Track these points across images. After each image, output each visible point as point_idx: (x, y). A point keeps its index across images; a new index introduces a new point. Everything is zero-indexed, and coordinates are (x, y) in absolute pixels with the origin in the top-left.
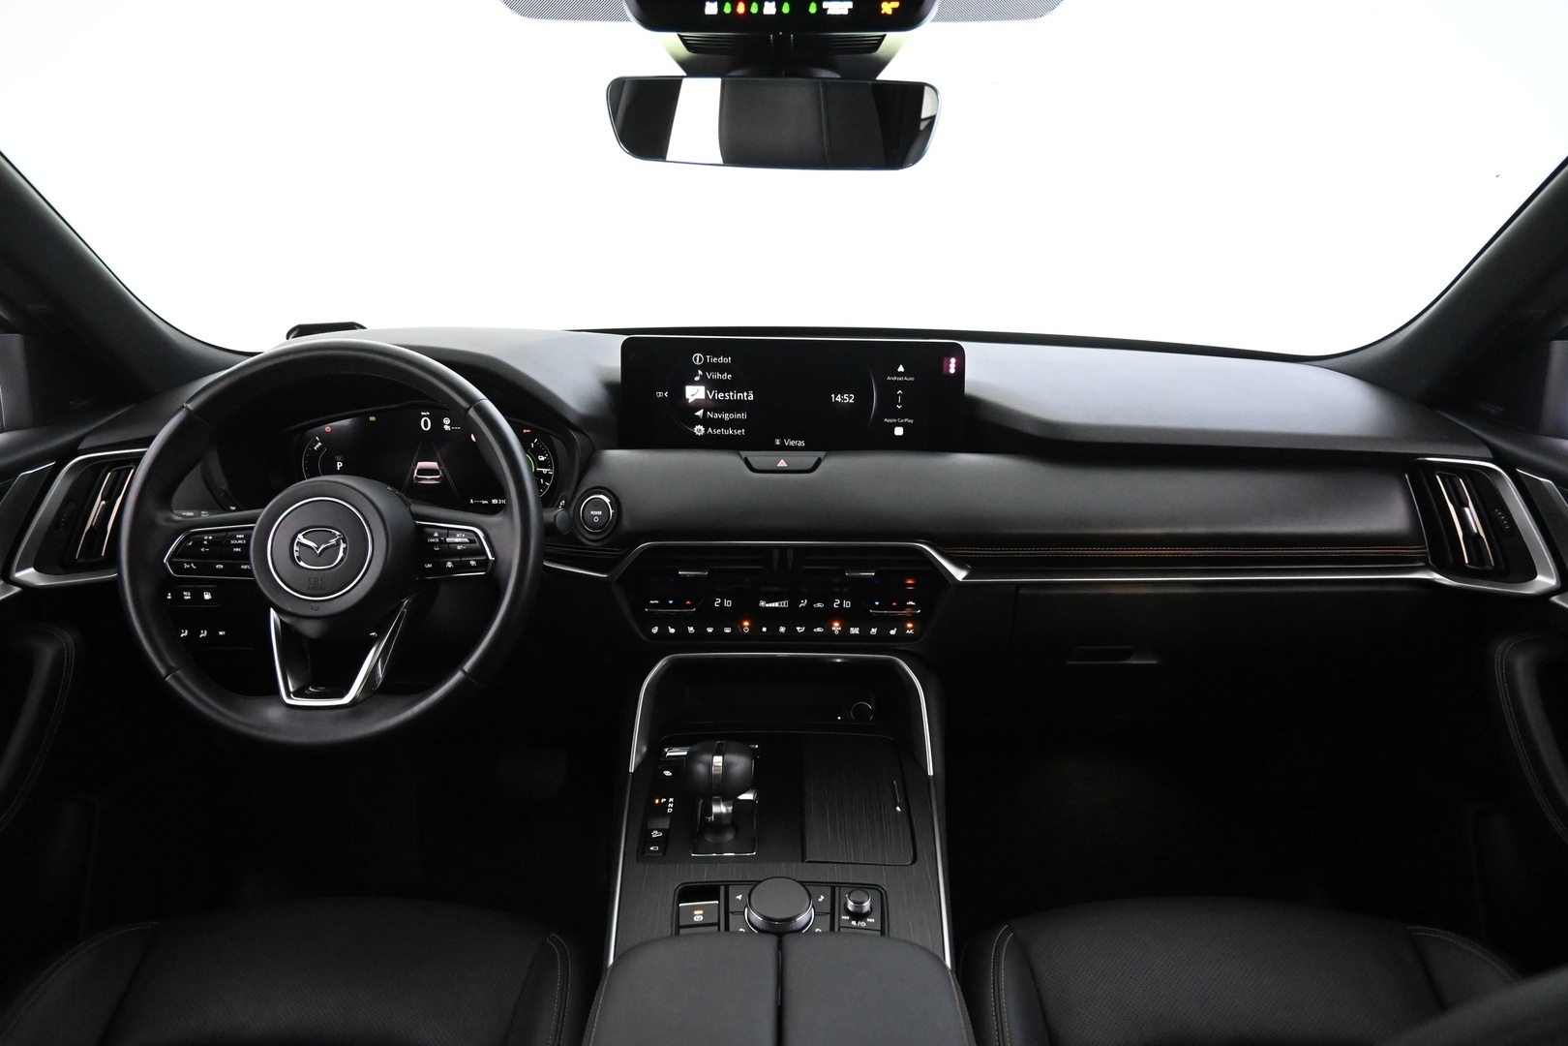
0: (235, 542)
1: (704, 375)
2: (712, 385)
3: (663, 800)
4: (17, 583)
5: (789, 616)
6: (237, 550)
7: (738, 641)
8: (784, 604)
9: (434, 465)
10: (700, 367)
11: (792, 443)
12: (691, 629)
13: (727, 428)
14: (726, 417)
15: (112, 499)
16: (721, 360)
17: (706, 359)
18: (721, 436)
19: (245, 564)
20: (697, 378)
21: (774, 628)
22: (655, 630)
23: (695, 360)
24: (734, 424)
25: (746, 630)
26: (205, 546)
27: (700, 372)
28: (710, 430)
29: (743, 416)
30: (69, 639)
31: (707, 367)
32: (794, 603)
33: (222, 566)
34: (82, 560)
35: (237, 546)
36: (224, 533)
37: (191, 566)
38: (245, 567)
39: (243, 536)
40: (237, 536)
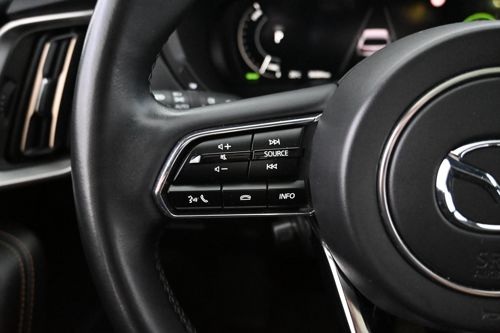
0: (270, 154)
6: (272, 166)
15: (55, 76)
26: (222, 163)
33: (249, 197)
34: (29, 152)
35: (272, 160)
36: (250, 137)
37: (200, 200)
38: (285, 196)
39: (279, 142)
40: (270, 141)
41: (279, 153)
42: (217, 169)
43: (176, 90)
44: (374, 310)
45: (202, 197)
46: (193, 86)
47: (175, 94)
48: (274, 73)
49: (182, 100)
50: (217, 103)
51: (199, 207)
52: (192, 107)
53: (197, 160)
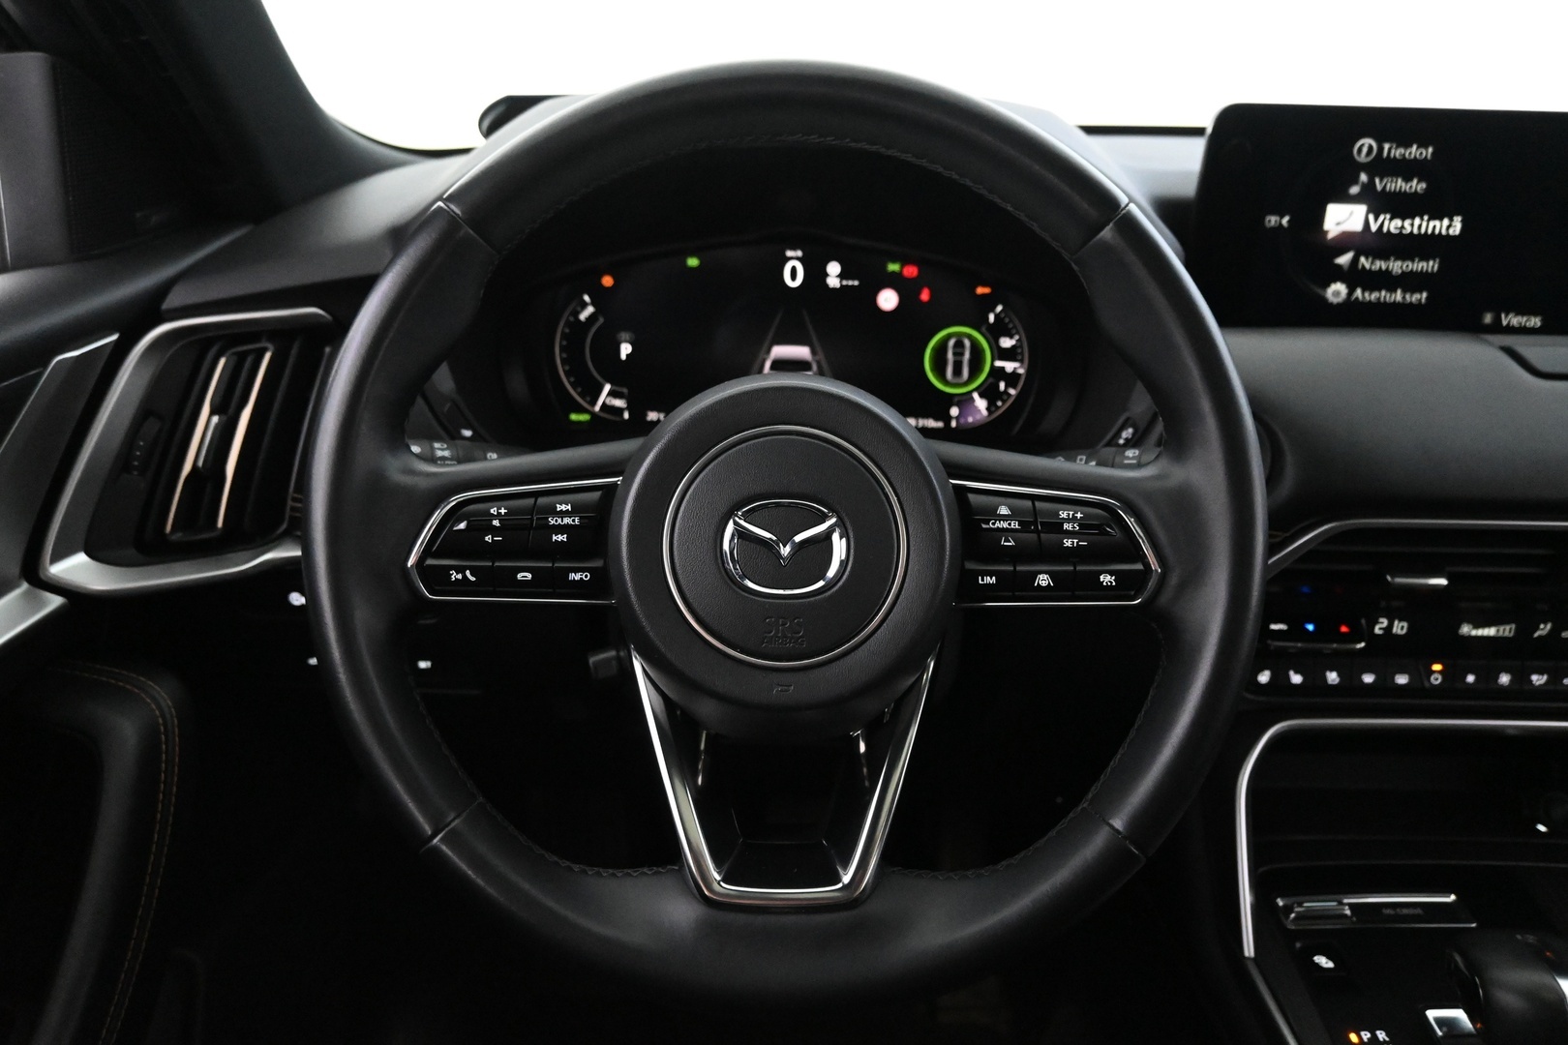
0: (556, 521)
1: (1371, 183)
2: (1380, 203)
3: (1366, 1036)
4: (56, 588)
5: (1517, 653)
6: (560, 538)
7: (1420, 699)
8: (1507, 630)
9: (801, 352)
10: (1364, 167)
11: (1515, 320)
12: (1332, 677)
13: (1392, 290)
14: (1396, 266)
15: (231, 411)
16: (1414, 151)
17: (1381, 149)
18: (1379, 305)
19: (576, 570)
20: (1354, 190)
21: (1488, 676)
22: (1264, 677)
23: (1360, 150)
24: (1409, 282)
25: (1436, 680)
26: (494, 531)
27: (1363, 177)
28: (1359, 292)
29: (1431, 266)
30: (161, 696)
31: (1381, 166)
32: (1525, 629)
33: (529, 576)
34: (178, 536)
35: (560, 529)
36: (531, 501)
37: (465, 576)
38: (577, 577)
39: (569, 507)
40: (558, 506)
41: (567, 521)
42: (488, 538)
43: (439, 439)
44: (702, 747)
45: (468, 573)
46: (467, 433)
47: (437, 445)
48: (620, 411)
49: (446, 453)
50: (499, 458)
51: (463, 586)
52: (460, 462)
53: (462, 526)
